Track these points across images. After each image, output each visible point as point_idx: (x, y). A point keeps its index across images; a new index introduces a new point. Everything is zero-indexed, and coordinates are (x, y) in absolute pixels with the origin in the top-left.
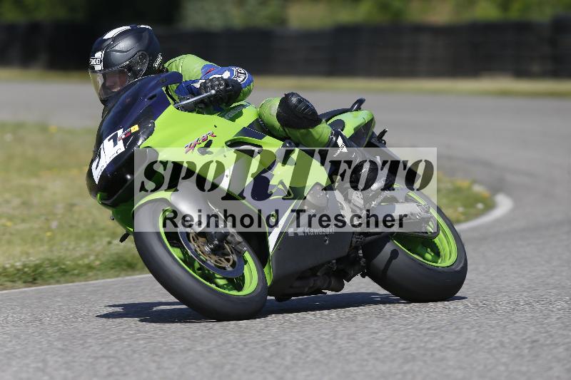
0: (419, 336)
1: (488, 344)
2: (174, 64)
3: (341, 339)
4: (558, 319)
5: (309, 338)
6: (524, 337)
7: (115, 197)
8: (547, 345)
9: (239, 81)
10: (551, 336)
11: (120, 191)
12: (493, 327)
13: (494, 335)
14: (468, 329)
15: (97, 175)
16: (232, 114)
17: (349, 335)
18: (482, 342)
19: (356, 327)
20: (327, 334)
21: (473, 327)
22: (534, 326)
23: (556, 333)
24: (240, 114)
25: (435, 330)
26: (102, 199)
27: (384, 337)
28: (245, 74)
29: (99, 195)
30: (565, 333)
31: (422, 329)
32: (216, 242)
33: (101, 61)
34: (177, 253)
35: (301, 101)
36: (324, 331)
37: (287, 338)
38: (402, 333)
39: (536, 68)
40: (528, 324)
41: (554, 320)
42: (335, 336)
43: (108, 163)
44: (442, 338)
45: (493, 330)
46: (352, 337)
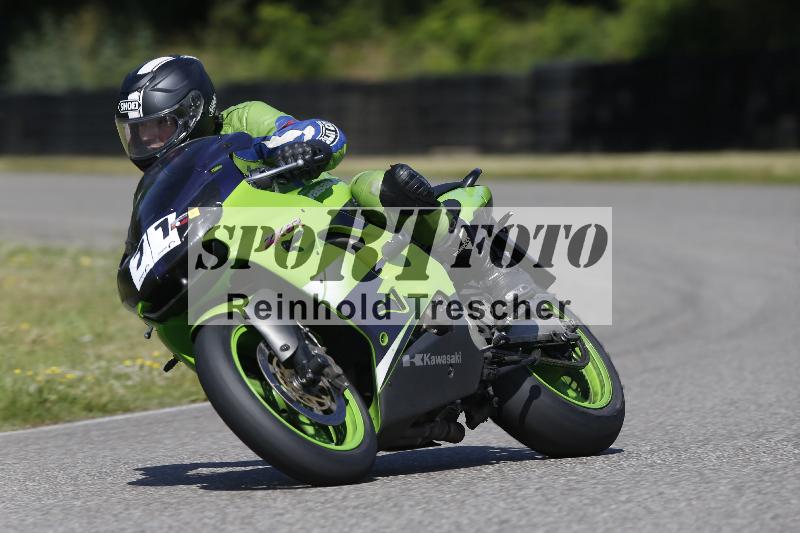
0: (342, 518)
1: (437, 527)
2: (235, 113)
3: (232, 523)
4: (537, 489)
5: (188, 523)
6: (490, 516)
7: (165, 309)
8: (521, 527)
9: (328, 142)
10: (528, 514)
11: (173, 301)
12: (445, 503)
13: (446, 513)
14: (411, 506)
15: (138, 277)
16: (318, 191)
17: (243, 518)
18: (430, 523)
19: (254, 507)
20: (211, 518)
21: (418, 504)
22: (504, 500)
23: (533, 510)
24: (329, 192)
25: (365, 508)
26: (144, 310)
27: (291, 521)
28: (335, 131)
29: (140, 305)
30: (546, 509)
31: (347, 508)
32: (310, 375)
33: (139, 105)
34: (255, 387)
35: (413, 175)
36: (207, 513)
37: (155, 524)
38: (318, 514)
39: (509, 140)
40: (495, 498)
41: (531, 491)
42: (223, 521)
43: (156, 261)
44: (375, 519)
45: (445, 507)
46: (246, 521)
